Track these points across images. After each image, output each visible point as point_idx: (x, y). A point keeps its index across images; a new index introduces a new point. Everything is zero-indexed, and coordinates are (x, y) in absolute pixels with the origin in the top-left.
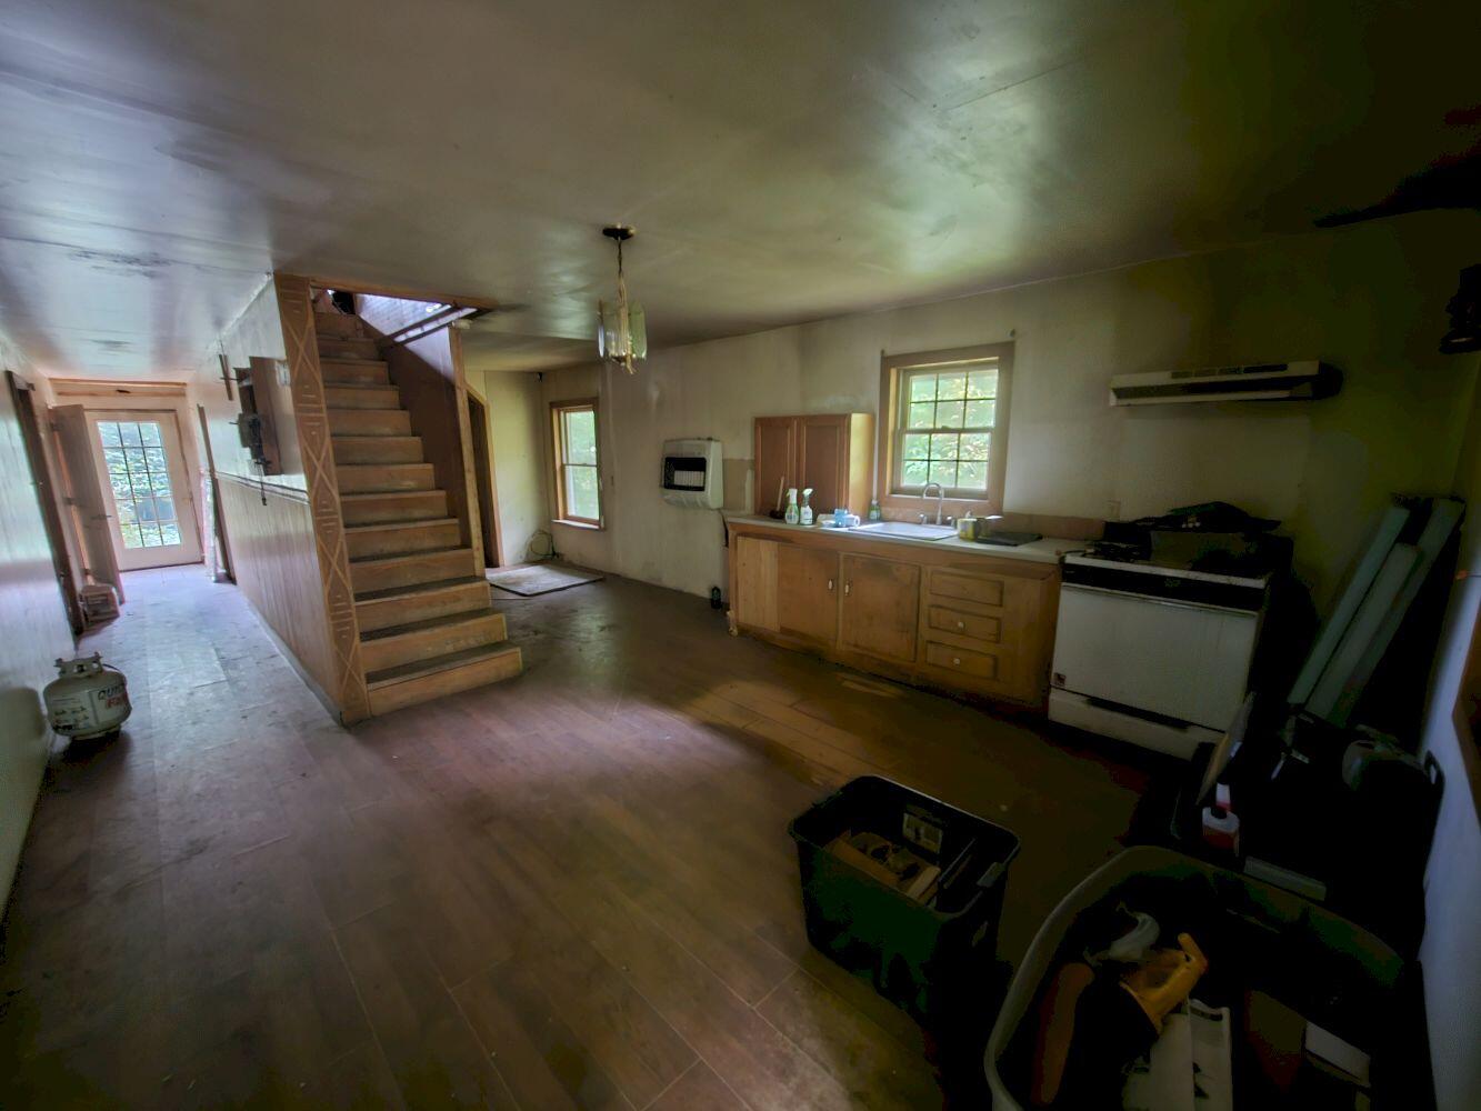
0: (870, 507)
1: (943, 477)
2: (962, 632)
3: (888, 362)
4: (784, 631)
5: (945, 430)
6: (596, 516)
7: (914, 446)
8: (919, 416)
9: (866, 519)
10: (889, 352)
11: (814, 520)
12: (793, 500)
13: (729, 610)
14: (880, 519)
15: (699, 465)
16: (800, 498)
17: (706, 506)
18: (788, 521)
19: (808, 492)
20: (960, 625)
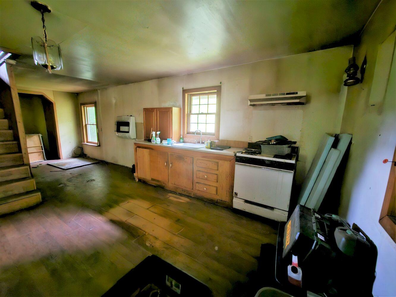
0: (180, 138)
1: (202, 129)
2: (206, 179)
3: (184, 91)
4: (153, 180)
5: (202, 114)
6: (96, 141)
7: (193, 118)
8: (195, 110)
9: (179, 142)
10: (185, 88)
11: (161, 142)
12: (154, 135)
13: (135, 173)
14: (184, 142)
15: (127, 124)
16: (156, 135)
17: (130, 138)
18: (152, 142)
19: (158, 133)
20: (206, 177)
